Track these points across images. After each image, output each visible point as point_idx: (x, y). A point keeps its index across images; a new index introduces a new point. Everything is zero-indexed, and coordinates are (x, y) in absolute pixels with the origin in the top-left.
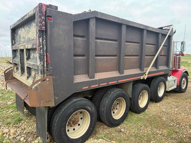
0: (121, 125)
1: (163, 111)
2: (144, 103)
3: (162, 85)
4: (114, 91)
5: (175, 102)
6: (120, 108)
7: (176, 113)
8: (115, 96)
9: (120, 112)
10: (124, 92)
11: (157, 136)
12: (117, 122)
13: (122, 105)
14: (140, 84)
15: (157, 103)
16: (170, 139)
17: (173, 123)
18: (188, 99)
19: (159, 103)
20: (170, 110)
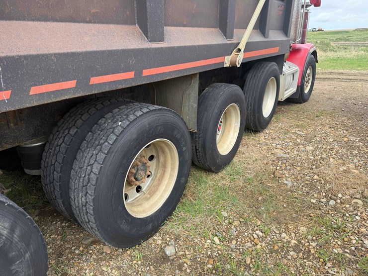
0: (164, 227)
1: (279, 155)
2: (229, 141)
3: (271, 87)
4: (128, 116)
5: (298, 126)
6: (160, 171)
7: (314, 160)
8: (135, 136)
9: (159, 185)
10: (168, 116)
11: (285, 257)
12: (151, 225)
13: (165, 161)
14: (220, 84)
15: (258, 135)
16: (329, 264)
17: (316, 195)
18: (322, 117)
19: (262, 133)
20: (296, 153)
